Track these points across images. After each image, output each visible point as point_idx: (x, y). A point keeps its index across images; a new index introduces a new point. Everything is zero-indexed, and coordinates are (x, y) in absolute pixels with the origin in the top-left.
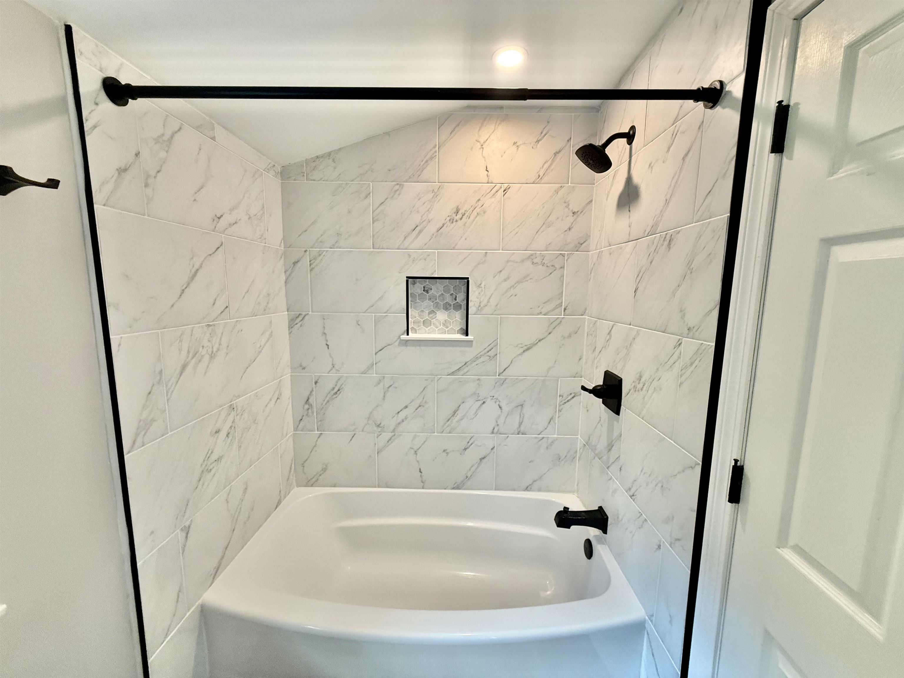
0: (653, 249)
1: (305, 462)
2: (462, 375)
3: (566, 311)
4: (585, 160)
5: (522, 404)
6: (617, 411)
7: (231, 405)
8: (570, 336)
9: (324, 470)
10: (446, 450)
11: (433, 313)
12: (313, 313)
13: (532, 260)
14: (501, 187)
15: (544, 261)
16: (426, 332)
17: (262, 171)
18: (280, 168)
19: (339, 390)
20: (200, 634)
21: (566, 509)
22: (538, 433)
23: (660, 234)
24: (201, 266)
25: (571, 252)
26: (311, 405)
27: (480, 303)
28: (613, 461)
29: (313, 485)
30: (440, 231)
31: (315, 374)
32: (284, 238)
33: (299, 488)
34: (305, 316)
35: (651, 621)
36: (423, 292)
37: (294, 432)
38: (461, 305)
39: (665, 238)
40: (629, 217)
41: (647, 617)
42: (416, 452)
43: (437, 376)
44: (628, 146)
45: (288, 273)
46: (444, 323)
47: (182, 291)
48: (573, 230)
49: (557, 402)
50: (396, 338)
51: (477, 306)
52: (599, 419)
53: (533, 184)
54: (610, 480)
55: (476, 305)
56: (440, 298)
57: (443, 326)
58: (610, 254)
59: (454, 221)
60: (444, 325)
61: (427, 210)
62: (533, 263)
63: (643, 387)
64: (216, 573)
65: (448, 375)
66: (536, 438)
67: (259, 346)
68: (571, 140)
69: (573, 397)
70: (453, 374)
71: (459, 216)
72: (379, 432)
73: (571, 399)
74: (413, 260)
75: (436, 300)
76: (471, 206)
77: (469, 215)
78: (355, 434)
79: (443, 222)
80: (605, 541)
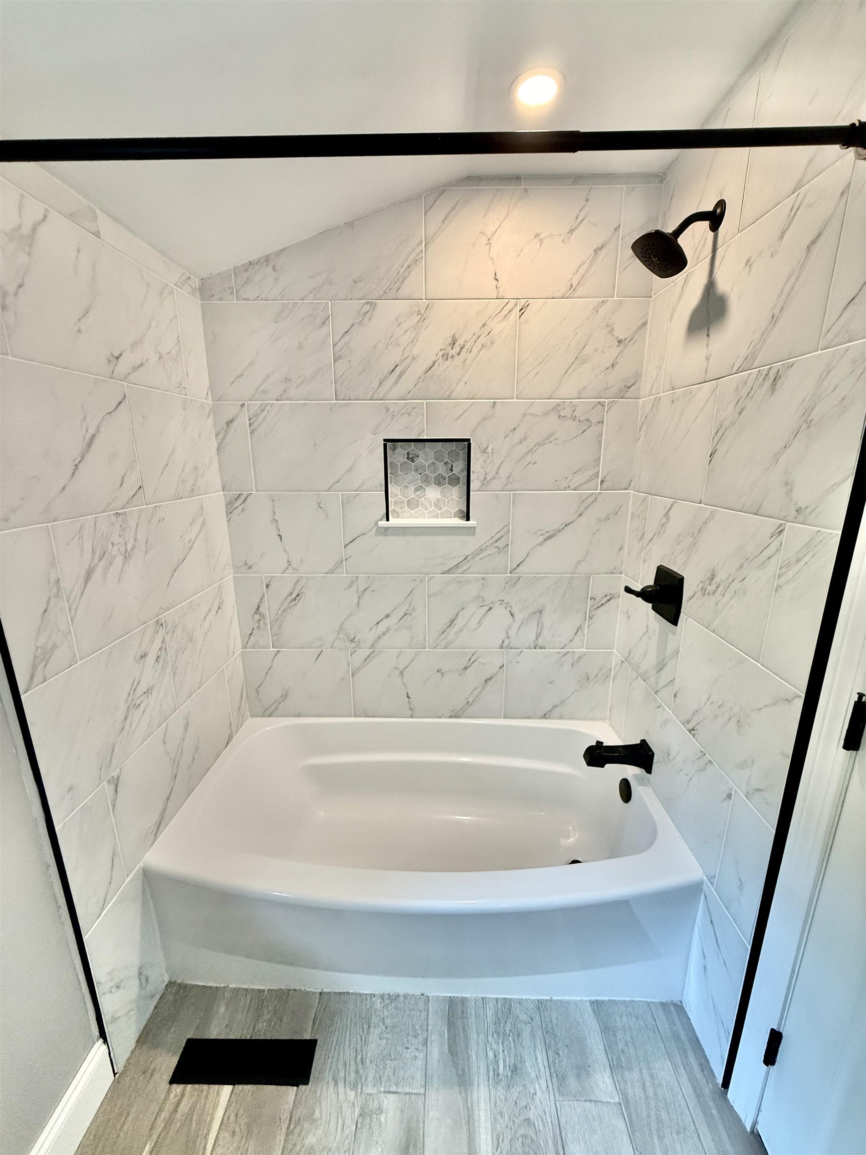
0: (744, 392)
1: (259, 686)
2: (462, 574)
3: (604, 483)
4: (646, 257)
5: (541, 609)
6: (674, 619)
7: (158, 621)
8: (607, 518)
9: (285, 696)
10: (441, 670)
11: (421, 490)
12: (258, 493)
13: (559, 412)
14: (516, 305)
15: (575, 414)
16: (412, 515)
17: (173, 286)
18: (198, 282)
19: (298, 595)
20: (145, 903)
21: (599, 744)
22: (561, 647)
23: (759, 369)
24: (98, 430)
25: (614, 400)
26: (263, 616)
27: (486, 474)
28: (664, 685)
29: (272, 715)
30: (429, 372)
31: (266, 575)
32: (212, 388)
33: (254, 718)
34: (247, 497)
35: (712, 883)
36: (406, 460)
37: (244, 650)
38: (459, 477)
39: (767, 375)
40: (707, 345)
41: (705, 878)
42: (401, 672)
43: (427, 574)
44: (712, 234)
45: (220, 437)
46: (436, 502)
47: (75, 467)
48: (617, 367)
49: (587, 607)
50: (372, 524)
51: (482, 479)
52: (646, 629)
53: (563, 298)
54: (659, 707)
55: (480, 477)
56: (430, 468)
57: (434, 507)
58: (673, 402)
59: (449, 357)
60: (436, 505)
61: (410, 340)
62: (560, 416)
63: (716, 590)
64: (158, 828)
65: (442, 574)
66: (558, 653)
67: (187, 540)
68: (619, 229)
69: (609, 600)
70: (449, 571)
71: (457, 349)
72: (354, 648)
73: (606, 602)
74: (393, 415)
75: (425, 471)
76: (472, 335)
77: (470, 348)
78: (322, 651)
79: (433, 358)
80: (649, 782)
